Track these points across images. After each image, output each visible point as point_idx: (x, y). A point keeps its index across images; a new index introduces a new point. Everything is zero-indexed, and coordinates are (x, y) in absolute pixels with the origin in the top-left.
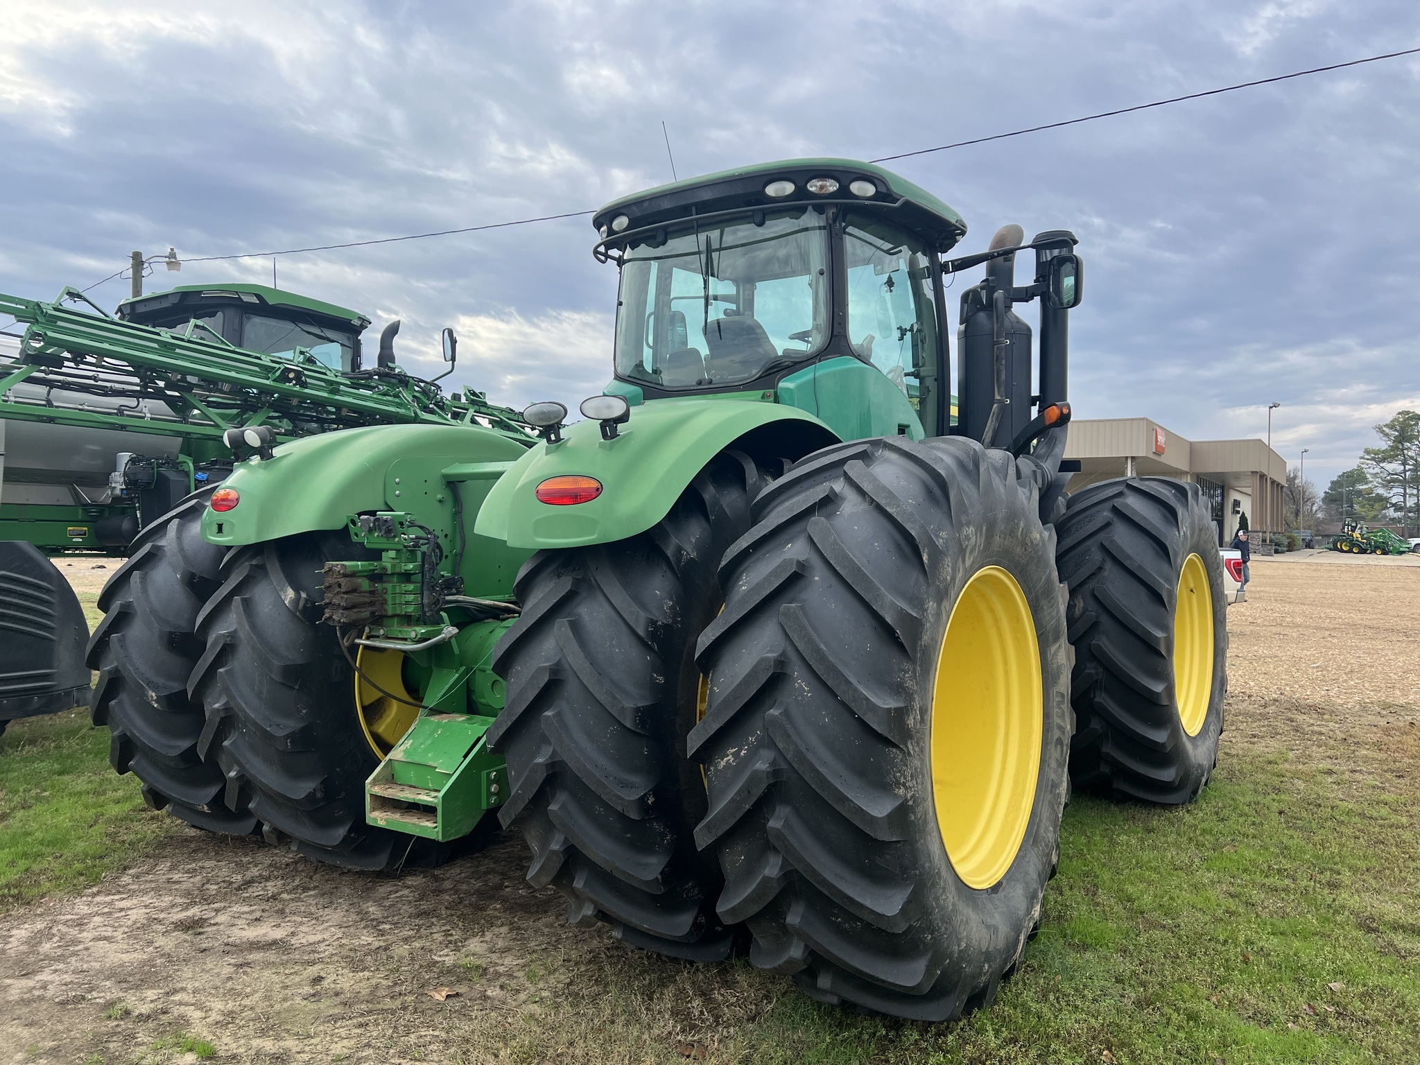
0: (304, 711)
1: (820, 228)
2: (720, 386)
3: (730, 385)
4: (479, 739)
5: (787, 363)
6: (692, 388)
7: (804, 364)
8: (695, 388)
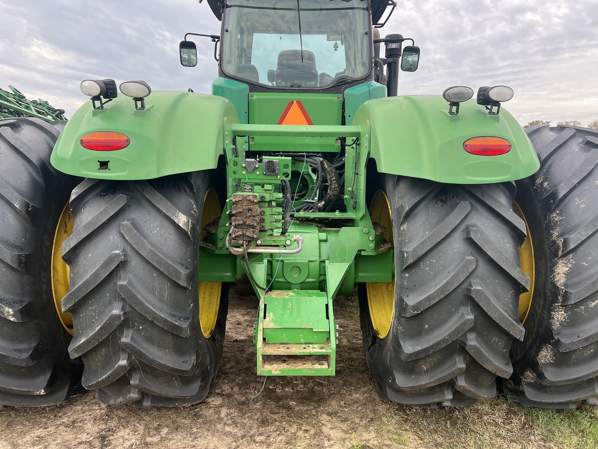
0: (192, 305)
1: (364, 9)
2: (307, 89)
3: (313, 89)
4: (327, 306)
5: (349, 80)
6: (287, 88)
7: (358, 82)
8: (289, 88)
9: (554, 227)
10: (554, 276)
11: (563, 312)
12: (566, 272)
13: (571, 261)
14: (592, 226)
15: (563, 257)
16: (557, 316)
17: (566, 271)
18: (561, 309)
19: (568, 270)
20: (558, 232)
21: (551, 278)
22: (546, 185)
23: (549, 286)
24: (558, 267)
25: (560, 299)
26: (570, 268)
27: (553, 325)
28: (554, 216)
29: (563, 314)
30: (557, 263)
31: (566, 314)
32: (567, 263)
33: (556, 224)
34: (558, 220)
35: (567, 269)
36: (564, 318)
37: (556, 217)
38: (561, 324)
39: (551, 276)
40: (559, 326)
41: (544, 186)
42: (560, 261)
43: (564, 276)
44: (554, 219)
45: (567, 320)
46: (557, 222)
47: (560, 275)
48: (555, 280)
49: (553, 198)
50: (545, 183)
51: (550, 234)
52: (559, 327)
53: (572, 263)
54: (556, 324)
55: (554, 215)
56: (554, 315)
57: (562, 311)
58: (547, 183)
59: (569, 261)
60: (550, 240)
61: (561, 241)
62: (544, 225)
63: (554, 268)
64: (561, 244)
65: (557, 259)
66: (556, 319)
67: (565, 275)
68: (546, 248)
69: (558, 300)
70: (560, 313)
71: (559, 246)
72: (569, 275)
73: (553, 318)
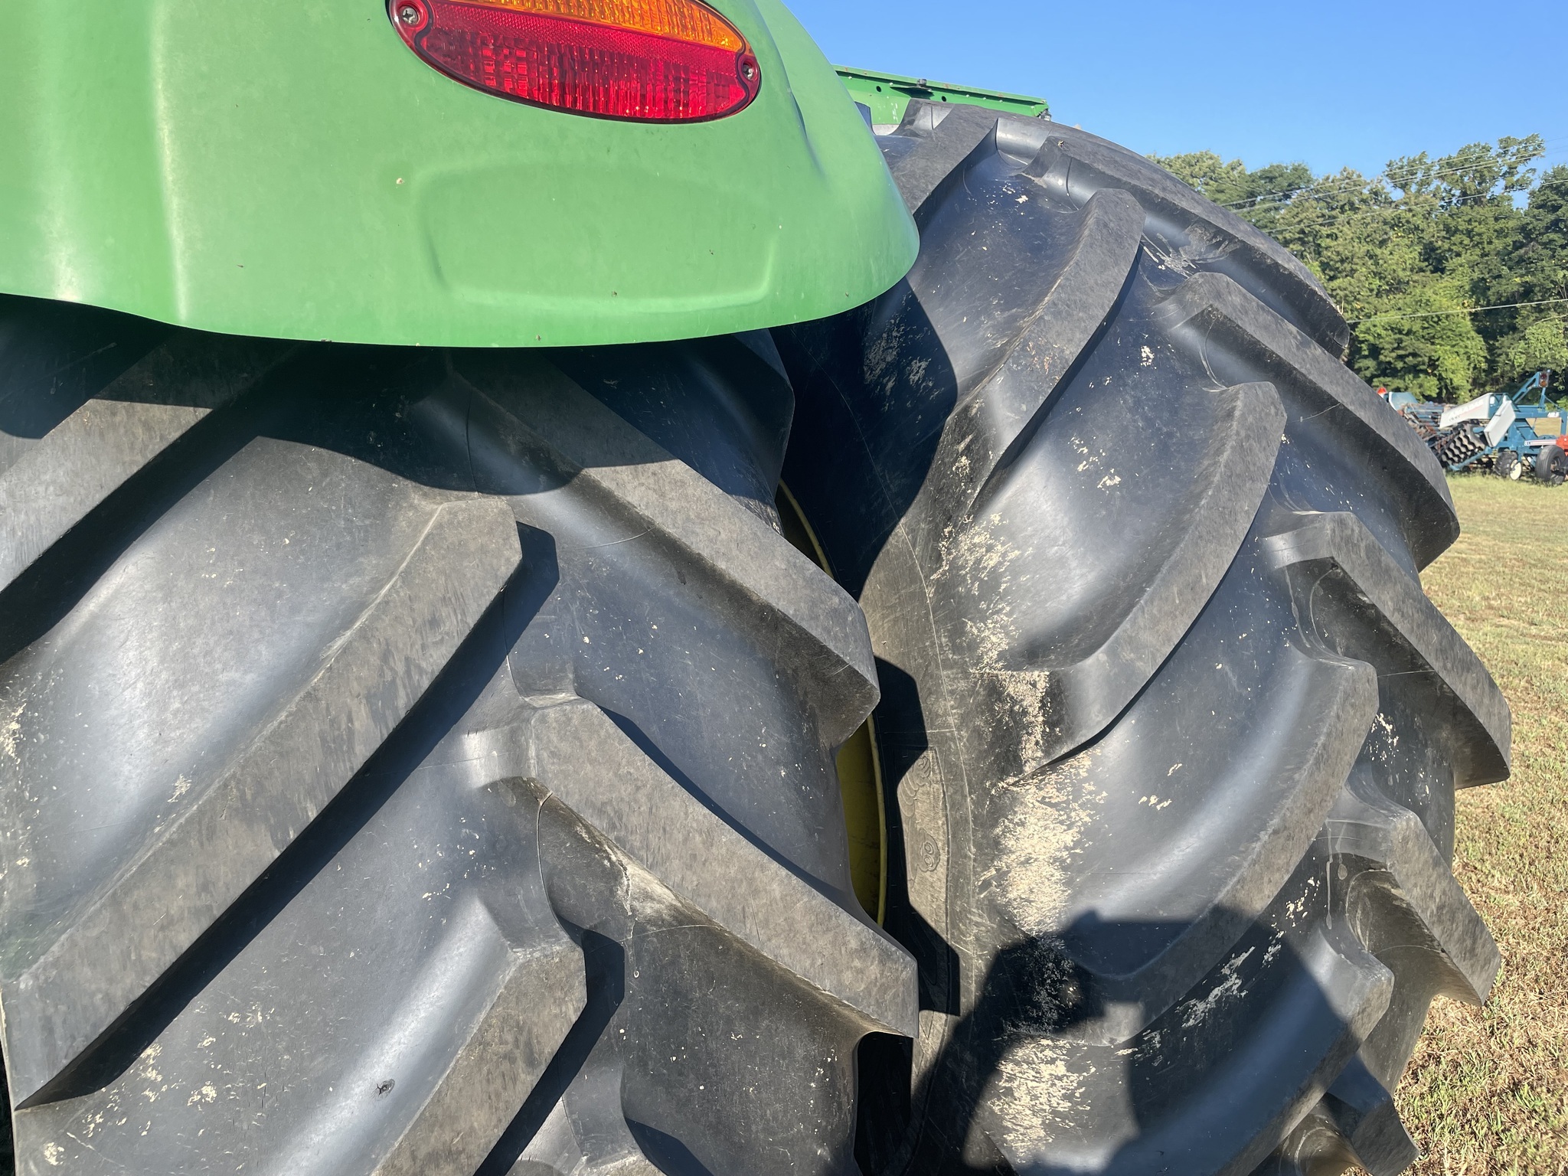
9: (983, 605)
10: (1002, 875)
11: (1060, 1068)
12: (1065, 854)
13: (1090, 793)
14: (1180, 593)
15: (1043, 773)
16: (1030, 1084)
17: (1066, 848)
18: (1048, 1053)
19: (1077, 844)
20: (1007, 634)
21: (986, 884)
22: (922, 372)
23: (977, 924)
24: (1022, 824)
25: (1045, 1007)
26: (1088, 832)
27: (1009, 1131)
28: (980, 546)
29: (1060, 1079)
30: (1015, 799)
31: (1074, 1077)
32: (1067, 802)
33: (990, 587)
34: (1000, 563)
35: (1069, 838)
36: (1065, 1097)
37: (990, 549)
38: (1049, 1127)
39: (986, 868)
40: (1042, 1133)
41: (913, 378)
42: (1030, 794)
43: (1058, 875)
44: (978, 561)
45: (1081, 1104)
46: (995, 575)
47: (1034, 867)
48: (1011, 896)
49: (968, 448)
50: (915, 364)
51: (964, 641)
52: (1039, 1139)
53: (1095, 806)
54: (1026, 1123)
55: (976, 540)
56: (1011, 1079)
57: (1052, 1061)
58: (924, 364)
59: (1077, 794)
60: (966, 675)
61: (1034, 685)
62: (930, 592)
63: (998, 830)
64: (1032, 702)
65: (1014, 784)
66: (1026, 1100)
67: (1064, 868)
68: (946, 714)
69: (1037, 1006)
70: (1046, 1070)
71: (1025, 713)
72: (1080, 870)
73: (1009, 1092)
